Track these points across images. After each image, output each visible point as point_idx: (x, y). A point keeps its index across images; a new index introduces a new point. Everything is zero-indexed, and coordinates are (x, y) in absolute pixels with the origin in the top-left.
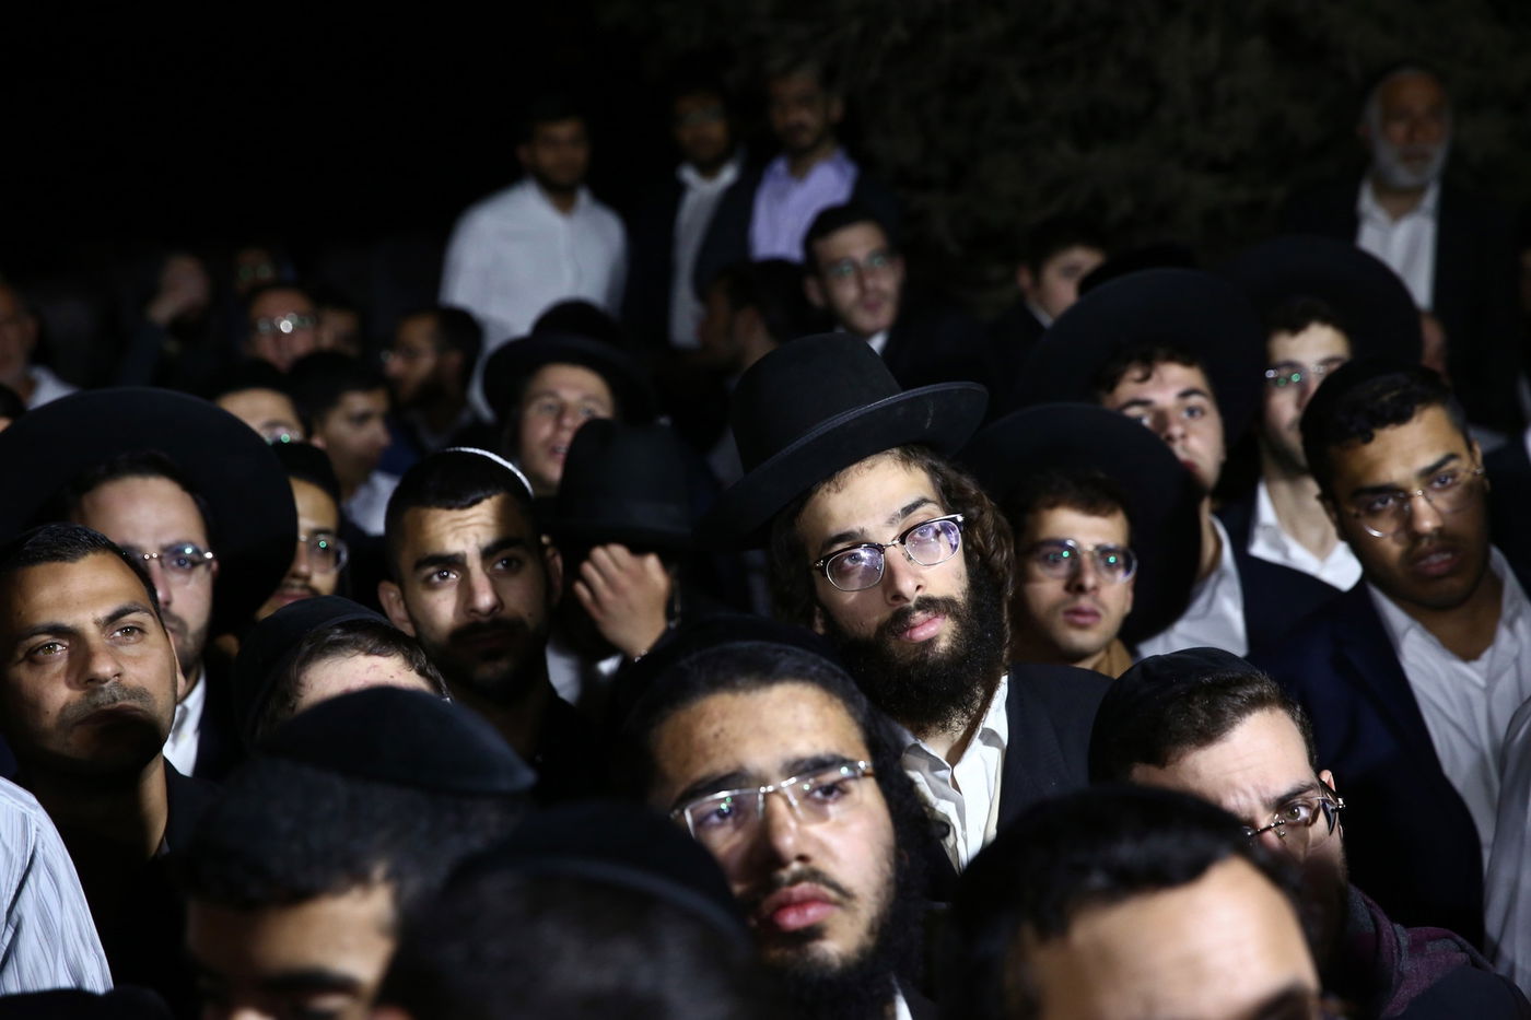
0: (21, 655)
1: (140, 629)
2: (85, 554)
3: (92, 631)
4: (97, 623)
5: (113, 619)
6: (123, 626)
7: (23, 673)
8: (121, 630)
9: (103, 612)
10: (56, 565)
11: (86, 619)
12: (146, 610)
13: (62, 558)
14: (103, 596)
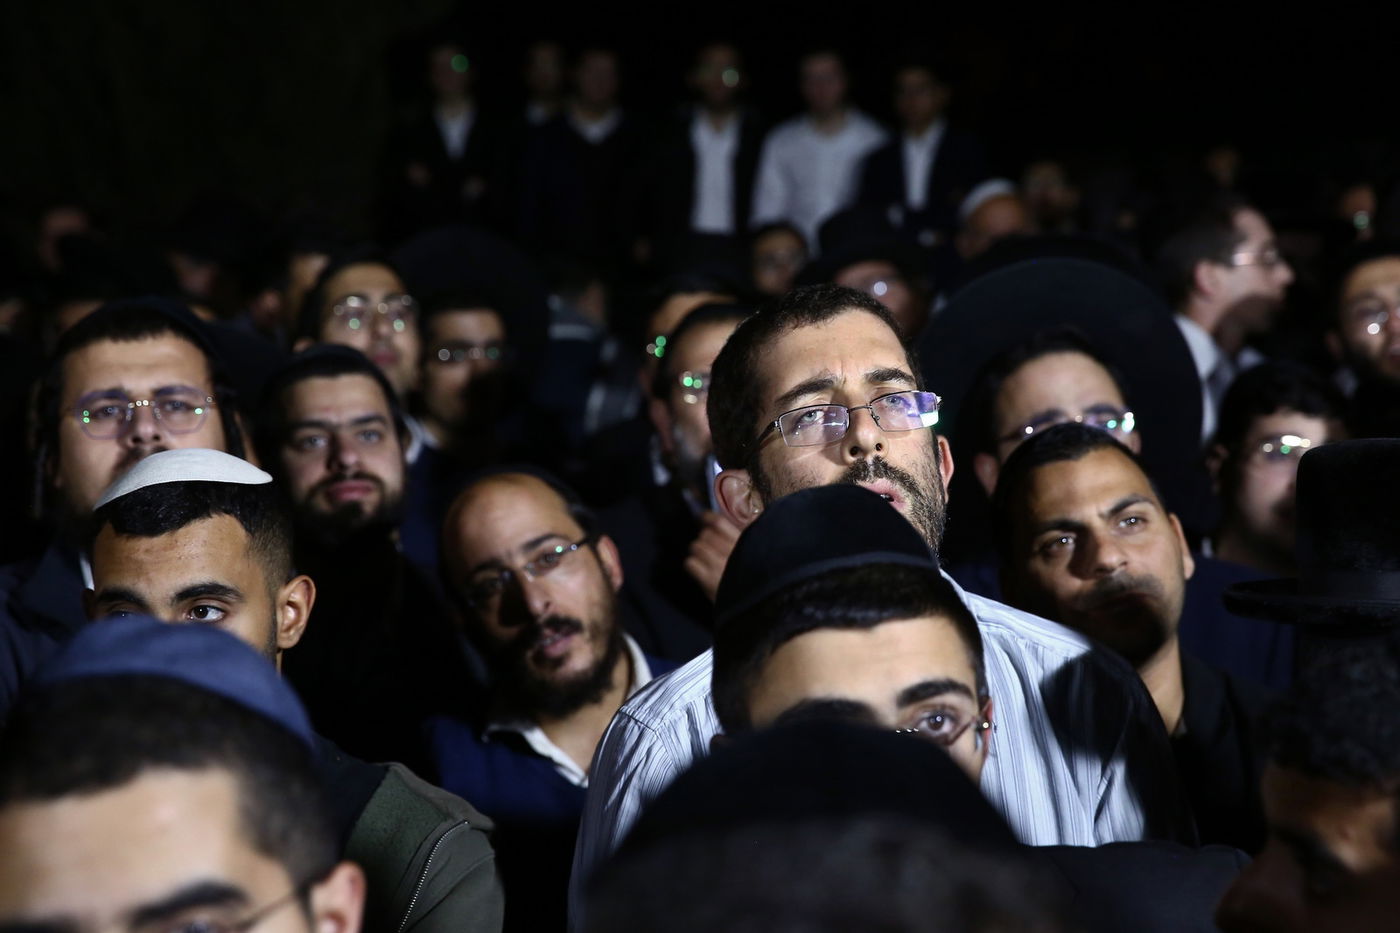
0: (1036, 548)
1: (1142, 519)
2: (1088, 451)
3: (1098, 524)
4: (1101, 516)
5: (1117, 512)
6: (1125, 517)
7: (1039, 565)
8: (1125, 520)
9: (1106, 506)
10: (1061, 464)
11: (1092, 513)
12: (1146, 500)
13: (1067, 457)
14: (1106, 490)
